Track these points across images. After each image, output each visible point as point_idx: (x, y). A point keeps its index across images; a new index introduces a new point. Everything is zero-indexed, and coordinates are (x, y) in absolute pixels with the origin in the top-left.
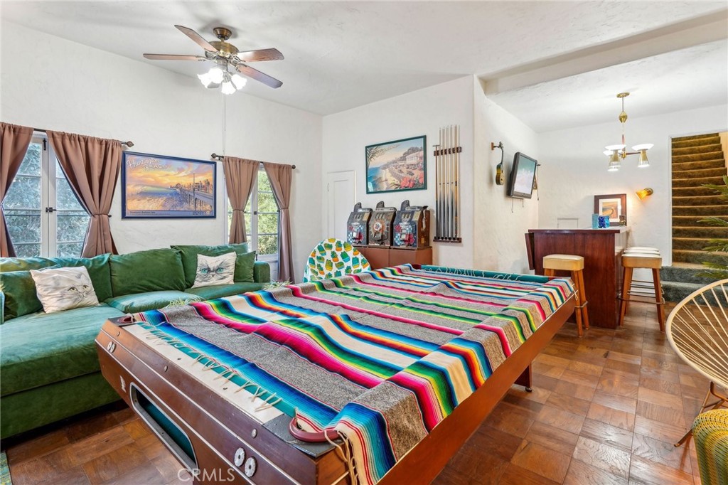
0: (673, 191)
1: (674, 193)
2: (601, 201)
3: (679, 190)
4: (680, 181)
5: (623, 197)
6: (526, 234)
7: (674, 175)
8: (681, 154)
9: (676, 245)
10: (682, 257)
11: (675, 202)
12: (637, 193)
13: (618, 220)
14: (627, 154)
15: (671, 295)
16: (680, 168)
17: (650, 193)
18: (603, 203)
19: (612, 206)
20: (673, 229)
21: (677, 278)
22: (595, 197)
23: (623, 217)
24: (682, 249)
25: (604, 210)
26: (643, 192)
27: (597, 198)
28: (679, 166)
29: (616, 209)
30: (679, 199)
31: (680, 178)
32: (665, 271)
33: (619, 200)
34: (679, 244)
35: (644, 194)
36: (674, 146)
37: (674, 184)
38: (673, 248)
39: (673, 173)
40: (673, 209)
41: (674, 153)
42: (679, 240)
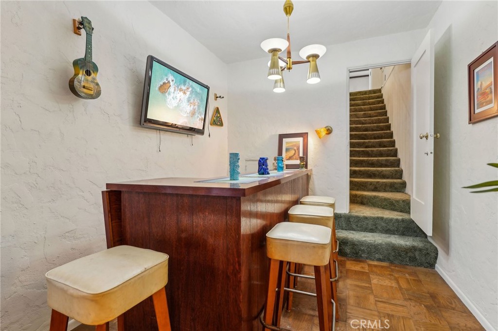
0: (351, 135)
1: (352, 137)
2: (285, 140)
3: (355, 134)
4: (356, 127)
5: (304, 135)
6: (103, 192)
7: (351, 122)
8: (356, 106)
9: (353, 186)
10: (358, 199)
11: (352, 145)
12: (316, 131)
13: (298, 162)
14: (295, 63)
15: (348, 250)
16: (356, 116)
17: (329, 131)
18: (287, 143)
19: (295, 145)
20: (350, 170)
21: (354, 226)
22: (280, 135)
23: (304, 159)
24: (358, 190)
25: (287, 150)
26: (322, 130)
27: (282, 137)
28: (355, 115)
29: (298, 149)
30: (356, 142)
31: (356, 124)
32: (343, 219)
33: (300, 140)
34: (355, 185)
35: (323, 133)
36: (351, 100)
37: (351, 129)
38: (350, 189)
39: (350, 121)
40: (351, 151)
41: (351, 105)
42: (356, 182)
